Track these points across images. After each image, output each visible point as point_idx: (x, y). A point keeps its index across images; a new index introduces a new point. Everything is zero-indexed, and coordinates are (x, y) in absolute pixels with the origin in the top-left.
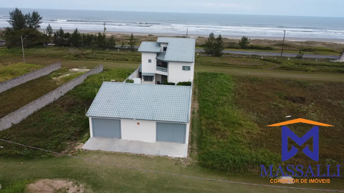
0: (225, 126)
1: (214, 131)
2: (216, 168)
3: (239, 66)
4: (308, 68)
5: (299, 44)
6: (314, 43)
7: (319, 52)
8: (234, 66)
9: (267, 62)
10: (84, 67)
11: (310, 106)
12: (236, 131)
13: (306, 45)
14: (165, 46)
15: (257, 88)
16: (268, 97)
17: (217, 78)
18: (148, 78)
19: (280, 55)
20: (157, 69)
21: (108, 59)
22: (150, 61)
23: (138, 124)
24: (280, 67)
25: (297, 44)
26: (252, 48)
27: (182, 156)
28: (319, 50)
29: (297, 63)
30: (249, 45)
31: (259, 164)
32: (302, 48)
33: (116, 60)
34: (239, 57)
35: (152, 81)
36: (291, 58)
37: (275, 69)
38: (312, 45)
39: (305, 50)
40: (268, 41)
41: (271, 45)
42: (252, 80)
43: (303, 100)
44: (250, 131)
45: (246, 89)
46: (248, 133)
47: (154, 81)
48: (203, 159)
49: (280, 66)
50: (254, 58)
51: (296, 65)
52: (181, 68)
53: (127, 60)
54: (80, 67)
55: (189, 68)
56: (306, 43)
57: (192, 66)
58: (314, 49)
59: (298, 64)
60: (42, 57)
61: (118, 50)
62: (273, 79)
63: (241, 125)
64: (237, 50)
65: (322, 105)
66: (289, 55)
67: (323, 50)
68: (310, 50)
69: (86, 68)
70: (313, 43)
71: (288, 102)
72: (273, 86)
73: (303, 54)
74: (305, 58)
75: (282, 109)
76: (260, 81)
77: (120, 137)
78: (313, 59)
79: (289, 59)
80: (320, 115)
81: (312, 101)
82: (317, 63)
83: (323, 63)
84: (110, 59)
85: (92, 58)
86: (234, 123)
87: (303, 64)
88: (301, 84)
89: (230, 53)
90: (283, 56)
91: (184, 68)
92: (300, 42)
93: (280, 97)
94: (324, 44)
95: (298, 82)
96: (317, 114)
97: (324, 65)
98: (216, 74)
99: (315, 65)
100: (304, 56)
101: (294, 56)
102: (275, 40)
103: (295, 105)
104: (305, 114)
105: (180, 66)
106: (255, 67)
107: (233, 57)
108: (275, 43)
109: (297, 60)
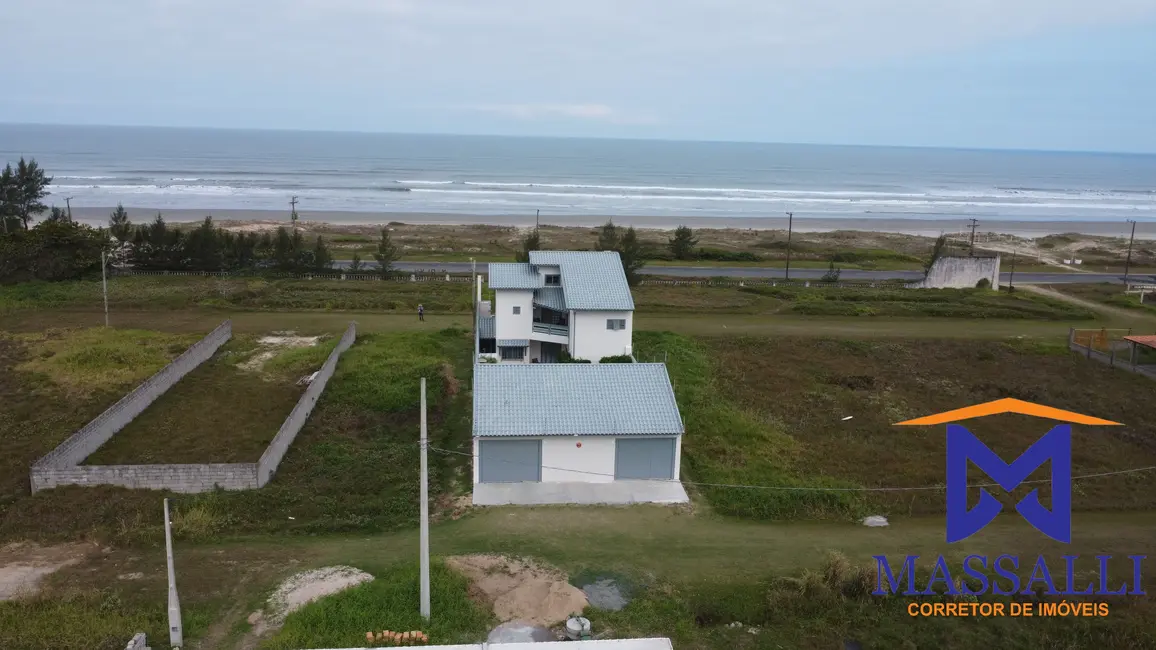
0: (735, 443)
1: (715, 454)
2: (750, 515)
3: (694, 310)
4: (859, 307)
5: (820, 241)
6: (852, 235)
7: (874, 262)
8: (682, 310)
9: (759, 297)
10: (288, 333)
11: (886, 394)
12: (759, 452)
13: (838, 243)
14: (551, 272)
15: (763, 363)
16: (792, 380)
17: (661, 345)
18: (513, 352)
19: (783, 275)
20: (535, 329)
21: (336, 307)
22: (517, 310)
23: (579, 445)
24: (795, 309)
25: (815, 241)
26: (707, 256)
27: (679, 501)
28: (872, 258)
29: (830, 295)
30: (697, 248)
31: (824, 499)
32: (830, 253)
33: (361, 308)
34: (685, 285)
35: (522, 358)
36: (813, 282)
37: (782, 313)
38: (853, 242)
39: (838, 258)
40: (736, 233)
41: (750, 246)
42: (745, 344)
43: (868, 382)
44: (786, 449)
45: (739, 368)
46: (782, 452)
47: (527, 358)
48: (721, 501)
49: (792, 304)
50: (722, 287)
51: (831, 302)
52: (605, 324)
53: (392, 307)
54: (276, 332)
55: (622, 325)
56: (836, 236)
57: (629, 320)
58: (859, 256)
59: (833, 298)
60: (136, 306)
61: (343, 277)
62: (789, 339)
63: (763, 439)
64: (666, 262)
65: (908, 390)
66: (807, 274)
67: (882, 257)
68: (851, 257)
69: (297, 334)
70: (854, 238)
71: (839, 388)
72: (795, 357)
73: (838, 272)
74: (845, 282)
75: (831, 404)
76: (762, 344)
77: (539, 478)
78: (864, 284)
79: (807, 285)
80: (908, 410)
81: (886, 384)
82: (876, 293)
83: (888, 292)
84: (343, 306)
85: (289, 304)
86: (749, 436)
87: (845, 299)
88: (854, 348)
89: (654, 273)
90: (791, 276)
91: (611, 325)
92: (820, 235)
93: (819, 380)
94: (879, 237)
95: (848, 344)
96: (902, 410)
97: (893, 298)
98: (654, 334)
99: (873, 299)
100: (841, 277)
101: (819, 277)
102: (754, 229)
103: (854, 393)
104: (880, 410)
105: (602, 321)
106: (733, 311)
107: (666, 285)
108: (758, 239)
109: (826, 287)
